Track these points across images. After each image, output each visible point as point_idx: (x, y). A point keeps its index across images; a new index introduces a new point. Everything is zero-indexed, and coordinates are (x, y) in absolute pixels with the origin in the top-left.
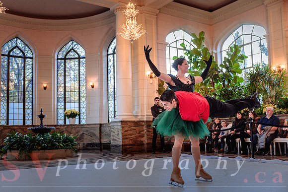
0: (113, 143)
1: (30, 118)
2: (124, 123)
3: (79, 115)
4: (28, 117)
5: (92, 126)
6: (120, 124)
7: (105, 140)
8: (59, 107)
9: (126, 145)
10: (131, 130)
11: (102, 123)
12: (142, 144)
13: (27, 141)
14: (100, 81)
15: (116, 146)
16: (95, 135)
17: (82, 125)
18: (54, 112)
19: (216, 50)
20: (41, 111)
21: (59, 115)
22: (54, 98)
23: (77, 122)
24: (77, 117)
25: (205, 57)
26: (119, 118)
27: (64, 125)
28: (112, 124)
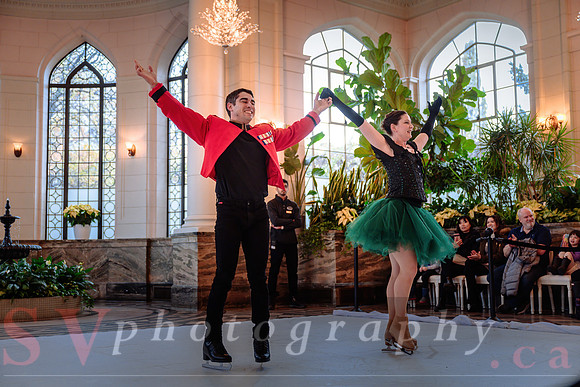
0: (177, 283)
2: (202, 238)
3: (100, 218)
5: (129, 244)
6: (194, 239)
7: (158, 278)
8: (51, 199)
11: (153, 237)
14: (151, 141)
15: (184, 290)
16: (135, 265)
17: (105, 242)
18: (39, 209)
19: (416, 75)
20: (8, 207)
21: (51, 218)
22: (40, 177)
23: (93, 235)
24: (95, 223)
25: (391, 92)
26: (193, 227)
27: (61, 242)
28: (175, 241)
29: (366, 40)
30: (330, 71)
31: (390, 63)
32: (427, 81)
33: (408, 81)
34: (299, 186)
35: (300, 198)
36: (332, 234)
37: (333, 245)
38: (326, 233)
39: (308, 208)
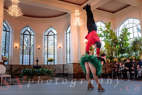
0: (69, 73)
1: (33, 62)
2: (74, 64)
3: (54, 60)
4: (32, 61)
5: (60, 65)
6: (72, 64)
7: (65, 72)
8: (45, 57)
9: (75, 74)
11: (64, 64)
12: (82, 74)
13: (31, 72)
14: (64, 45)
16: (61, 70)
17: (55, 65)
18: (43, 59)
19: (116, 30)
20: (37, 59)
21: (45, 60)
22: (43, 53)
23: (53, 64)
24: (53, 61)
25: (111, 34)
26: (72, 62)
27: (47, 65)
28: (69, 65)
33: (115, 32)
34: (93, 53)
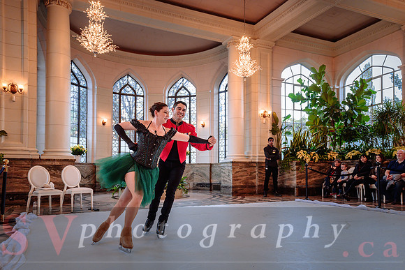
0: (223, 184)
2: (235, 164)
7: (214, 181)
9: (237, 186)
10: (242, 171)
11: (212, 163)
12: (253, 186)
15: (226, 187)
17: (192, 165)
25: (325, 94)
26: (230, 159)
29: (312, 69)
30: (294, 85)
31: (325, 80)
32: (344, 87)
33: (334, 88)
34: (279, 140)
35: (279, 146)
36: (295, 163)
37: (295, 168)
38: (292, 162)
39: (283, 150)
